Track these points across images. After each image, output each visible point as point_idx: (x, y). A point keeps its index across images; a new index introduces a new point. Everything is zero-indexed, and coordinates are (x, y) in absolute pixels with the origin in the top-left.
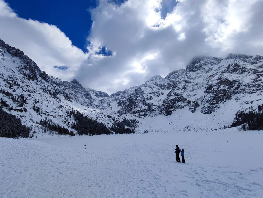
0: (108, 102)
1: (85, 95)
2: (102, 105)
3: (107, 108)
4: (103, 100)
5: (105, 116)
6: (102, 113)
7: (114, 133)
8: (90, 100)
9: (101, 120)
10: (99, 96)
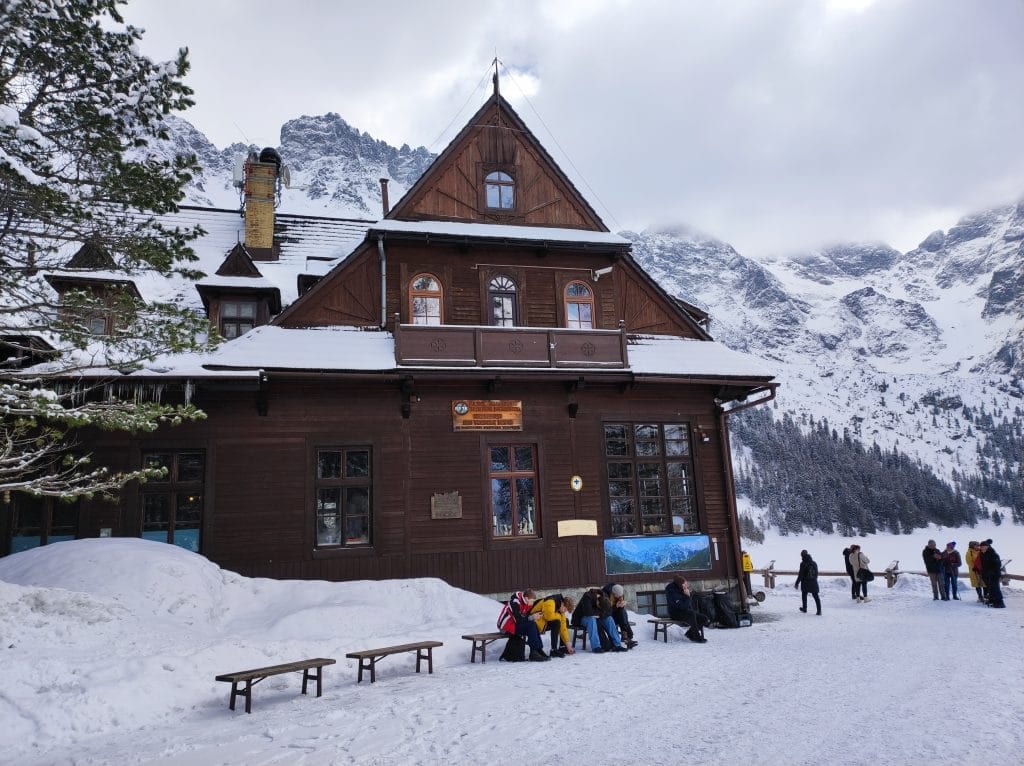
0: (901, 302)
1: (740, 285)
2: (864, 329)
3: (903, 342)
4: (861, 292)
5: (909, 405)
6: (884, 388)
7: (1007, 512)
8: (777, 310)
9: (882, 431)
10: (831, 273)
